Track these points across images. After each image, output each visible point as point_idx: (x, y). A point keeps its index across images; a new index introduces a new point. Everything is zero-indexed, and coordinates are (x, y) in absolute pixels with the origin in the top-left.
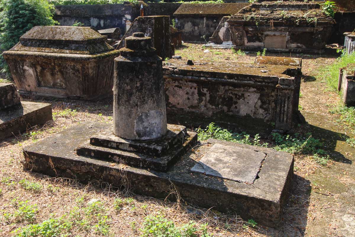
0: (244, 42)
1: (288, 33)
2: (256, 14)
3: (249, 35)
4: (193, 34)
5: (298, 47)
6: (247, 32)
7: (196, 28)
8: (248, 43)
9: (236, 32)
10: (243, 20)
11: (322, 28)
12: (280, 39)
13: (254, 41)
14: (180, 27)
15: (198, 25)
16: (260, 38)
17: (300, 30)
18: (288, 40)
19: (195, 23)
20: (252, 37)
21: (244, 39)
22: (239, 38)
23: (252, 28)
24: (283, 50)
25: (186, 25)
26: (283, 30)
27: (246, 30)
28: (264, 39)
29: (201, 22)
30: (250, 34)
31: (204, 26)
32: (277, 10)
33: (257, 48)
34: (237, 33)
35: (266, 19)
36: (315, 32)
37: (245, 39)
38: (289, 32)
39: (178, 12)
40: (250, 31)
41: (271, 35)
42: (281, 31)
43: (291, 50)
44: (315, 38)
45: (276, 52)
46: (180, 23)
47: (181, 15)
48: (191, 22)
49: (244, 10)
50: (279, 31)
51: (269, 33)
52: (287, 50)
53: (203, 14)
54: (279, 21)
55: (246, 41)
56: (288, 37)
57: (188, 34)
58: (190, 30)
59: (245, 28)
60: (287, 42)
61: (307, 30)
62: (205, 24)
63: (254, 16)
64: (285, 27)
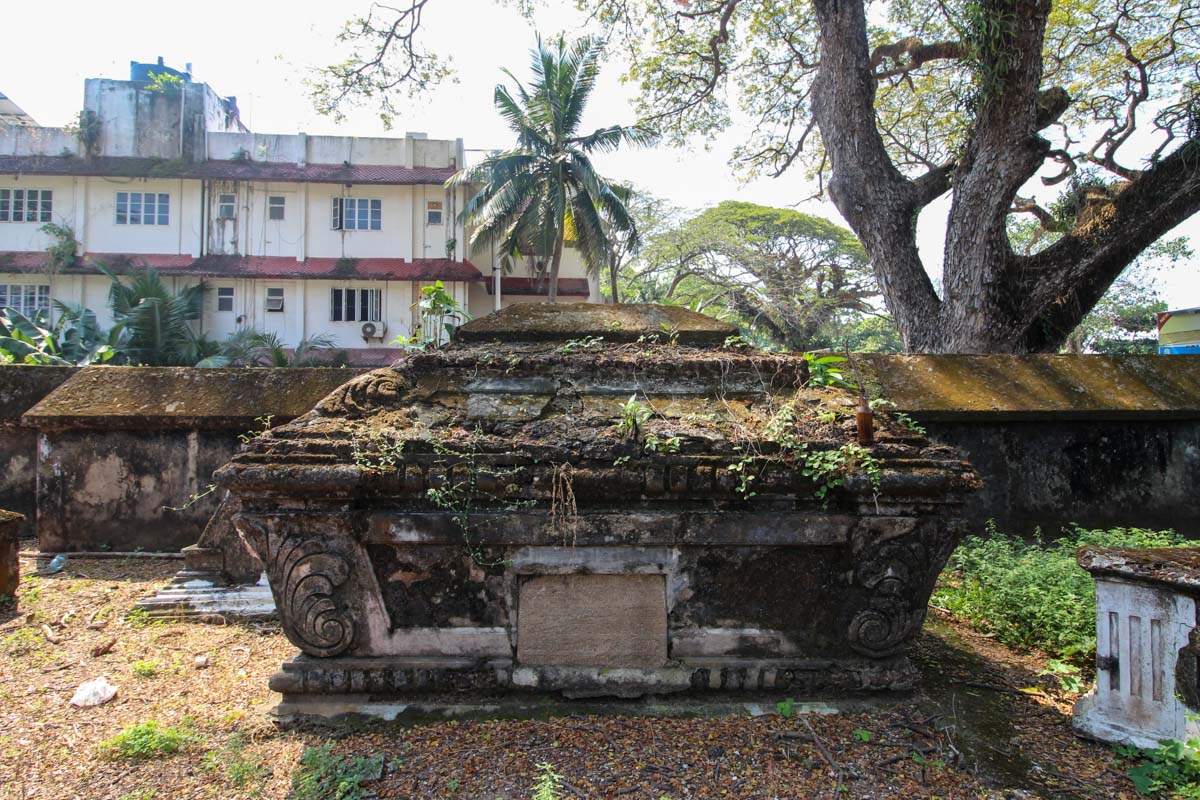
0: (361, 628)
1: (676, 554)
2: (443, 424)
3: (398, 576)
4: (134, 513)
5: (747, 649)
6: (384, 555)
7: (148, 483)
8: (391, 632)
9: (298, 563)
10: (343, 468)
11: (911, 521)
12: (623, 600)
13: (436, 619)
14: (64, 479)
15: (157, 470)
16: (482, 595)
17: (762, 534)
18: (680, 605)
19: (145, 457)
20: (424, 588)
21: (361, 609)
22: (322, 605)
23: (420, 524)
24: (653, 678)
25: (95, 469)
26: (646, 536)
27: (376, 539)
28: (509, 600)
29: (176, 451)
30: (407, 567)
31: (191, 474)
32: (577, 396)
33: (464, 670)
34: (305, 569)
35: (521, 461)
36: (860, 545)
37: (370, 604)
38: (686, 548)
39: (53, 404)
40: (410, 544)
41: (563, 571)
42: (631, 540)
43: (705, 671)
44: (857, 583)
45: (605, 699)
46: (64, 464)
47: (63, 420)
48: (120, 454)
49: (359, 393)
50: (620, 542)
51: (541, 560)
52: (681, 678)
53: (181, 417)
54: (610, 473)
55: (377, 620)
56: (677, 586)
57: (104, 516)
58: (117, 493)
59: (366, 527)
60: (674, 616)
61: (810, 534)
62: (192, 466)
63: (426, 435)
64: (659, 517)
